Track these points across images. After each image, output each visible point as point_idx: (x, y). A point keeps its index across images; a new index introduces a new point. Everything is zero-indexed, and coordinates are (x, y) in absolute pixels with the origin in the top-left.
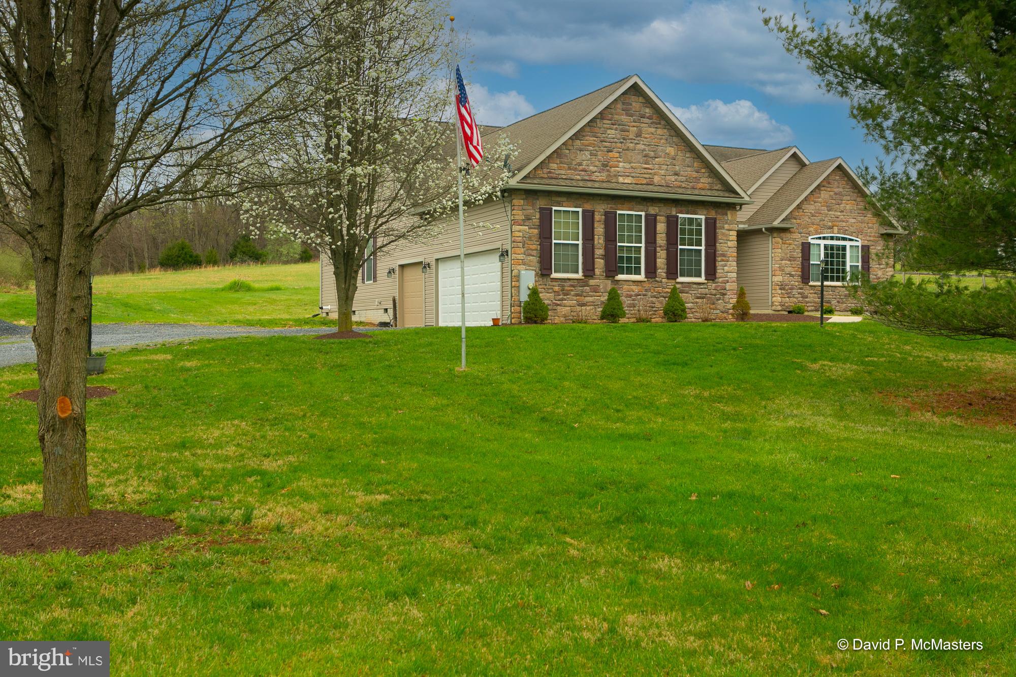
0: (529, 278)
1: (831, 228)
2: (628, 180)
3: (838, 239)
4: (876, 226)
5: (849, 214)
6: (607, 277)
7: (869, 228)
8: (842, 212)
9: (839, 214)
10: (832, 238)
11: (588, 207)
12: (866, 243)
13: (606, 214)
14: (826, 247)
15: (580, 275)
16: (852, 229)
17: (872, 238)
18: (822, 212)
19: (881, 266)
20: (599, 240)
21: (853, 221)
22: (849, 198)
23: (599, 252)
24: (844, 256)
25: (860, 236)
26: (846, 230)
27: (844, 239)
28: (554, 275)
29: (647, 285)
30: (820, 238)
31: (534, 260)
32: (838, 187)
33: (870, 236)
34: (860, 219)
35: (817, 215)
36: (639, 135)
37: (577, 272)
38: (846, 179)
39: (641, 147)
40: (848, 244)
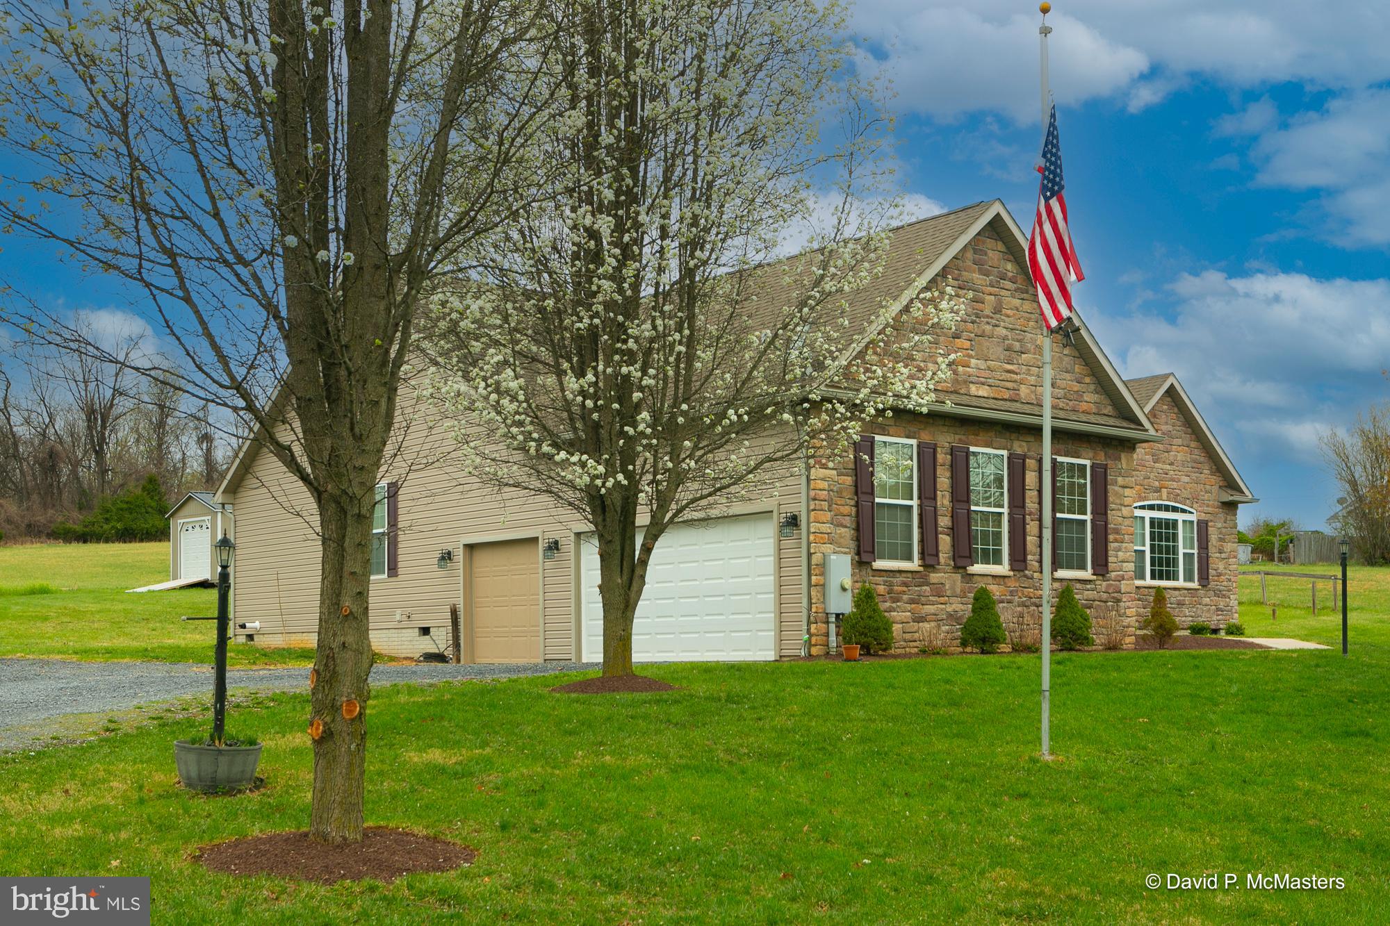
0: (841, 568)
1: (1158, 490)
2: (984, 391)
3: (1167, 508)
4: (1215, 489)
5: (1181, 468)
6: (957, 568)
7: (1206, 492)
8: (1171, 464)
9: (1168, 467)
10: (1160, 508)
11: (926, 437)
12: (1203, 517)
13: (952, 452)
14: (1152, 521)
15: (914, 565)
16: (1185, 494)
17: (1210, 509)
18: (1147, 464)
19: (1223, 555)
20: (944, 500)
21: (1186, 479)
22: (1179, 441)
23: (944, 521)
24: (1175, 536)
25: (1195, 505)
26: (1178, 495)
27: (1175, 509)
28: (879, 564)
29: (1012, 584)
30: (1142, 507)
31: (847, 533)
32: (1166, 423)
33: (1208, 506)
34: (1194, 476)
35: (1140, 468)
36: (998, 310)
37: (909, 558)
38: (1176, 410)
39: (1001, 331)
40: (1180, 517)
